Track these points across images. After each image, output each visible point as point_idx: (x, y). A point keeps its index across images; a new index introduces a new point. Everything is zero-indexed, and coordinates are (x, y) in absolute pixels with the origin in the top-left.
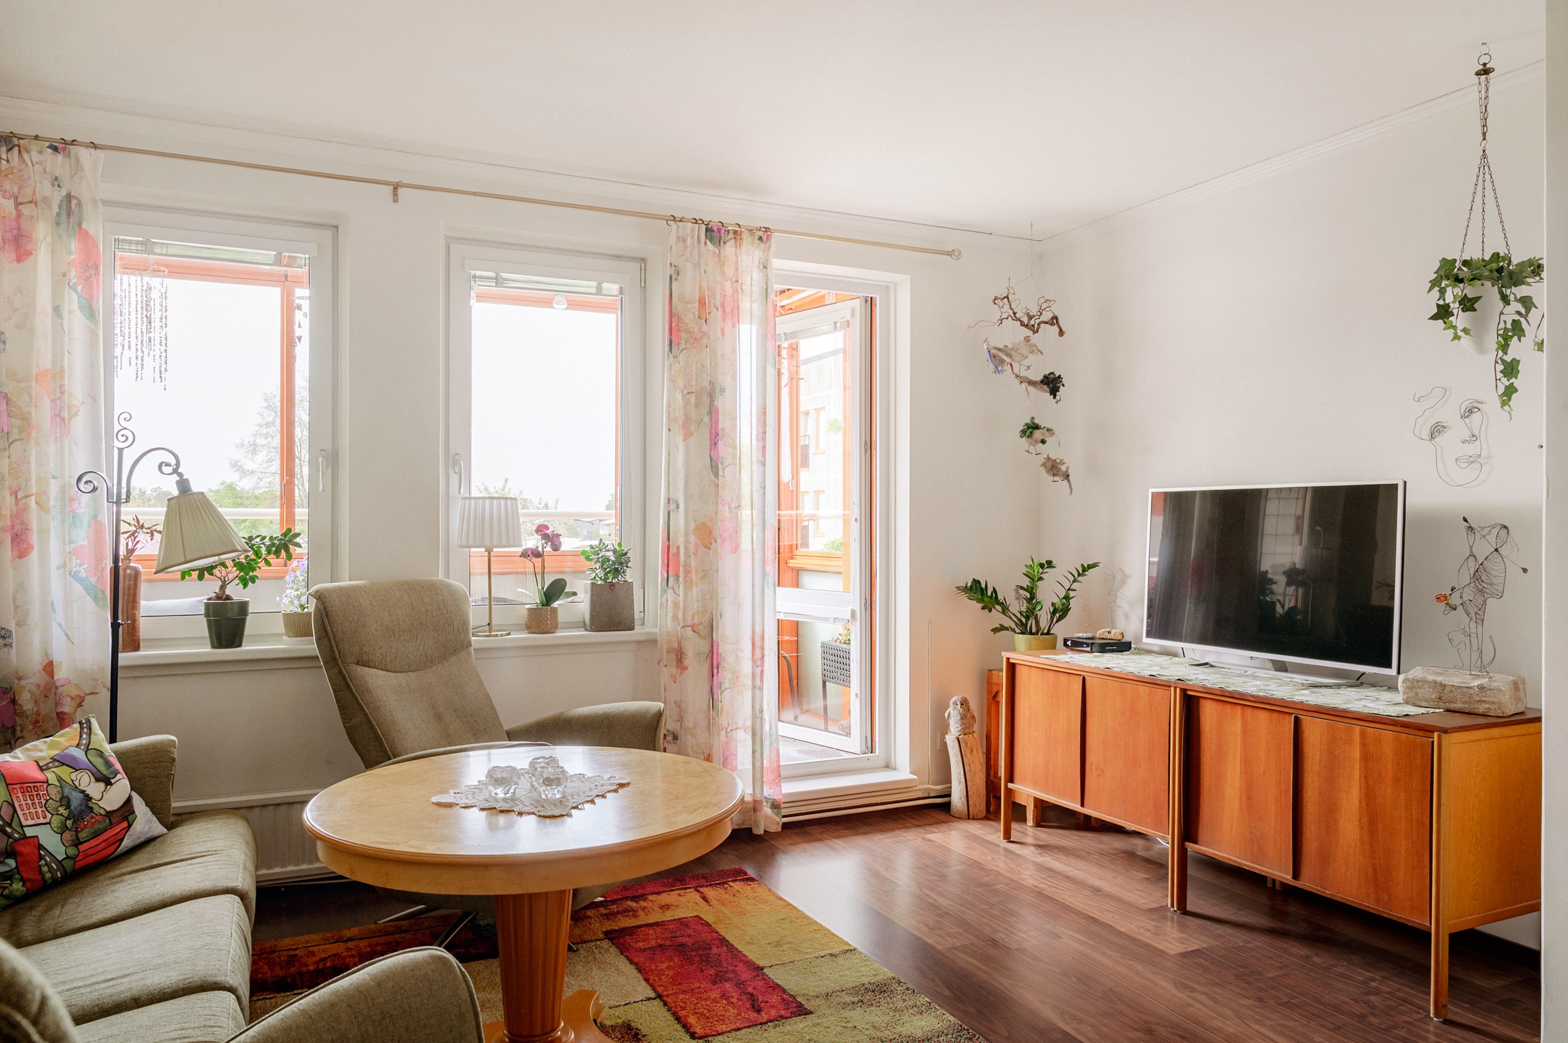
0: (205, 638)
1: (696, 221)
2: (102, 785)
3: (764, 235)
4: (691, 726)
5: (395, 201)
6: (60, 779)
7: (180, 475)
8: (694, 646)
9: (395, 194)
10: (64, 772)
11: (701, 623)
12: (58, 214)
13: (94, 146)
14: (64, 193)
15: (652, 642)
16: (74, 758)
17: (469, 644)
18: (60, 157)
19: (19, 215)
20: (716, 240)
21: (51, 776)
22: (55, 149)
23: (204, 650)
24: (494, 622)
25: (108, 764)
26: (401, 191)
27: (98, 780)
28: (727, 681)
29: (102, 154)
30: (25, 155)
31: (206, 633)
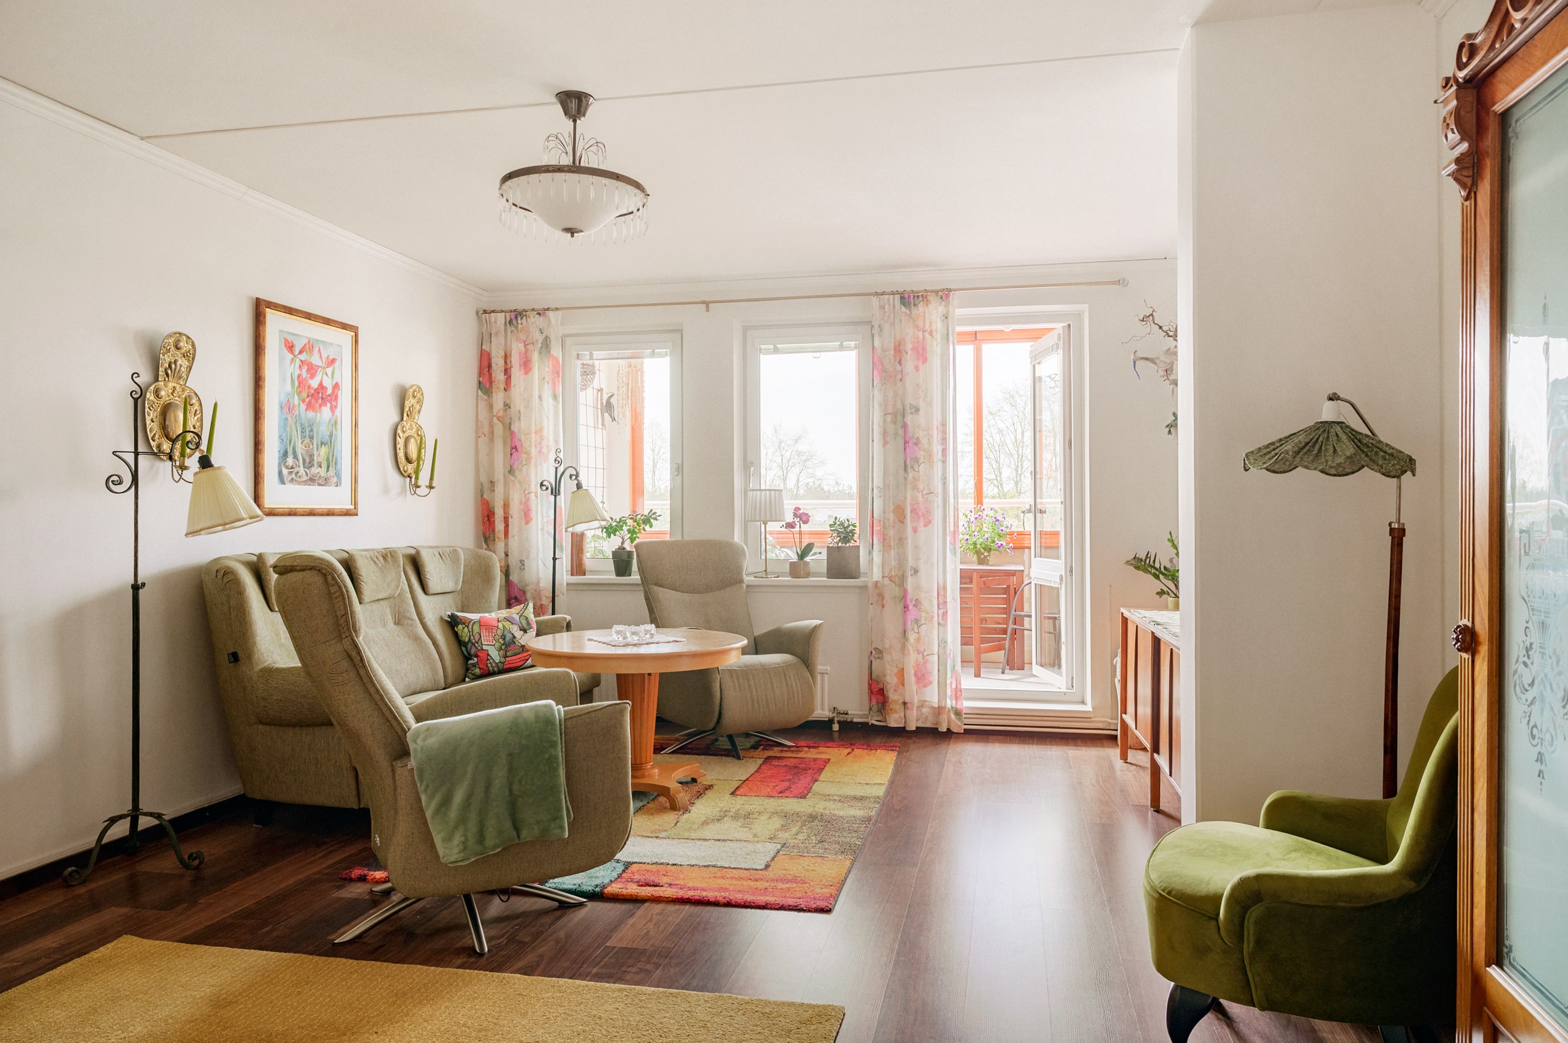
0: (611, 571)
1: (893, 293)
2: (522, 632)
3: (944, 294)
4: (887, 646)
5: (708, 311)
6: (504, 627)
7: (578, 481)
8: (891, 591)
9: (707, 307)
10: (507, 624)
11: (896, 576)
12: (541, 348)
13: (557, 309)
14: (544, 336)
15: (864, 587)
16: (513, 618)
17: (742, 581)
18: (541, 318)
19: (526, 351)
20: (907, 304)
21: (500, 625)
22: (539, 314)
23: (612, 577)
24: (768, 571)
25: (528, 623)
26: (711, 305)
27: (521, 630)
28: (923, 619)
29: (560, 313)
30: (528, 320)
31: (613, 569)
